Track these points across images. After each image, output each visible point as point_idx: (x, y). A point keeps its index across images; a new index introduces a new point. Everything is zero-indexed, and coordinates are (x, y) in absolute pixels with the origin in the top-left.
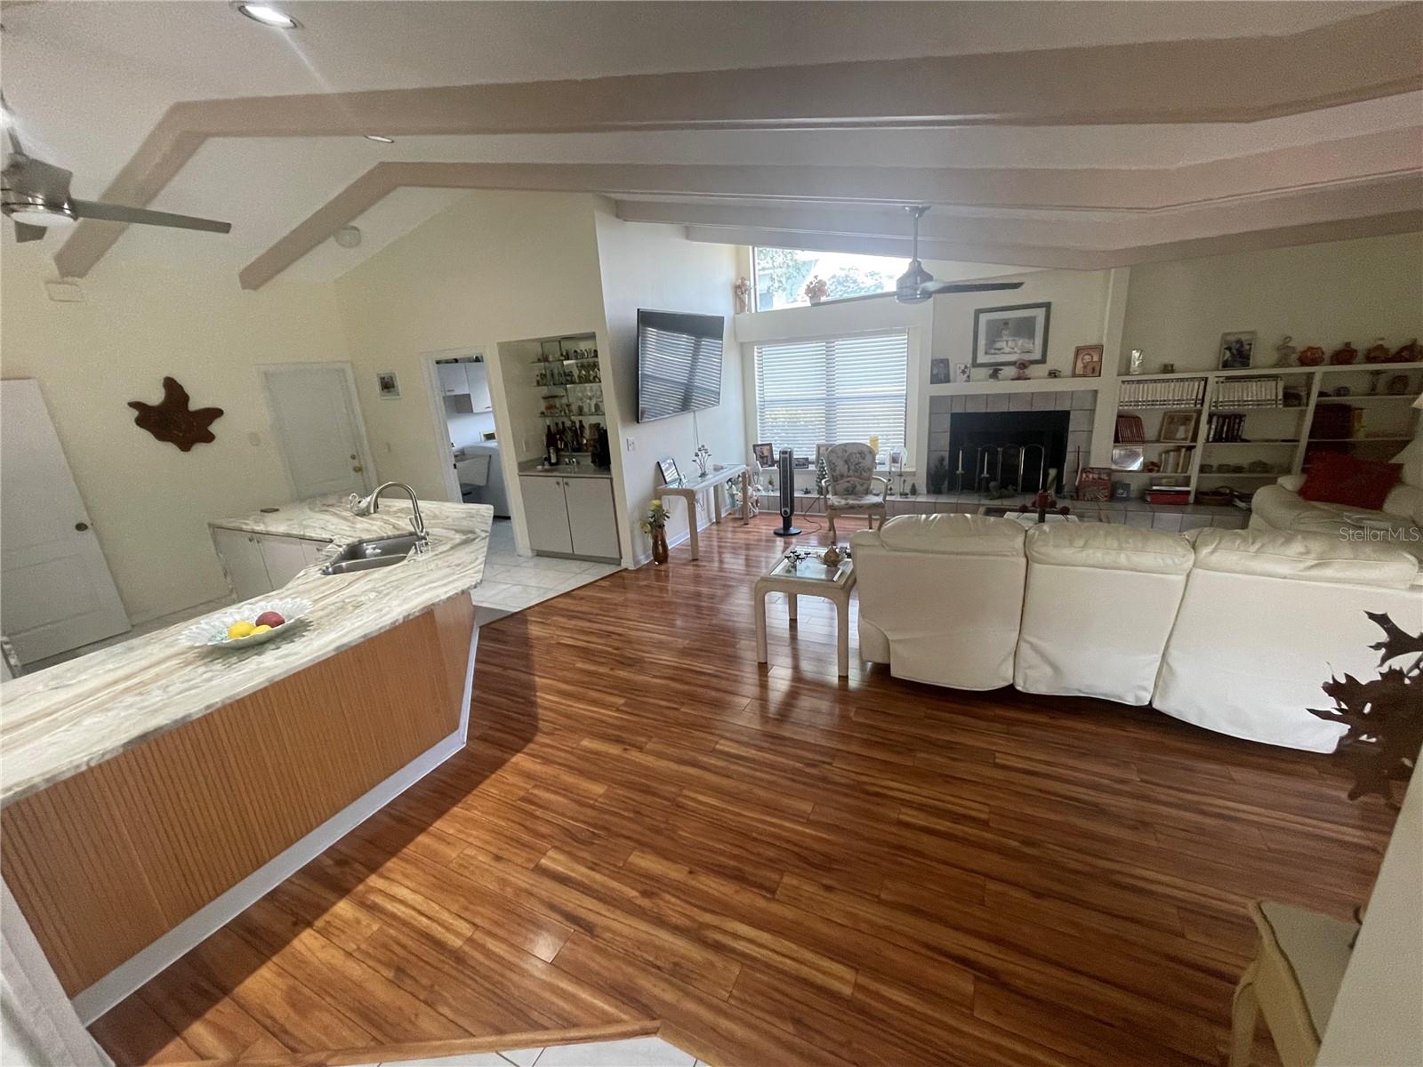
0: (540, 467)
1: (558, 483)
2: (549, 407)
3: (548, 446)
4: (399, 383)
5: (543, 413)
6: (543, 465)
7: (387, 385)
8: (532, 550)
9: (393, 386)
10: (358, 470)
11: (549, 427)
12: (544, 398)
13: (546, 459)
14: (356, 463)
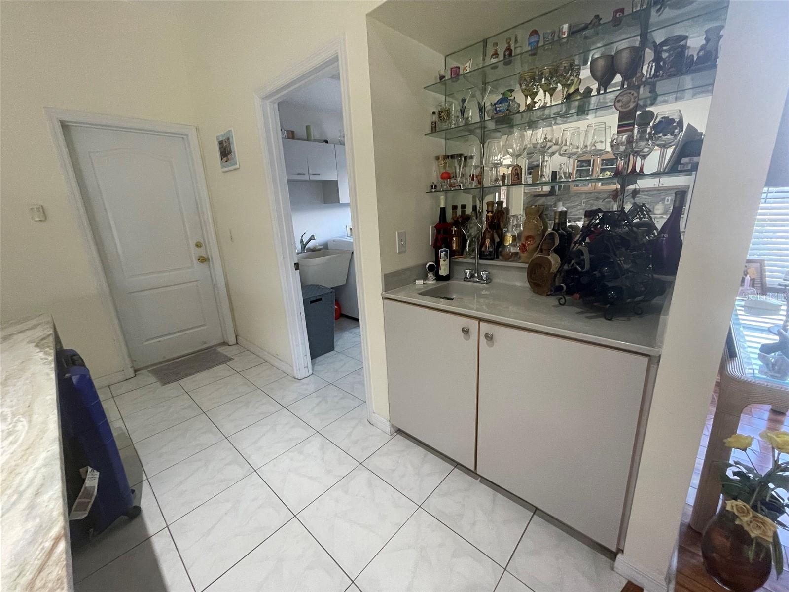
0: (419, 282)
1: (465, 331)
2: (446, 176)
3: (437, 246)
4: (236, 147)
5: (433, 187)
6: (425, 278)
7: (225, 151)
8: (392, 426)
9: (230, 152)
10: (203, 260)
11: (443, 211)
12: (438, 158)
13: (431, 268)
14: (201, 252)
